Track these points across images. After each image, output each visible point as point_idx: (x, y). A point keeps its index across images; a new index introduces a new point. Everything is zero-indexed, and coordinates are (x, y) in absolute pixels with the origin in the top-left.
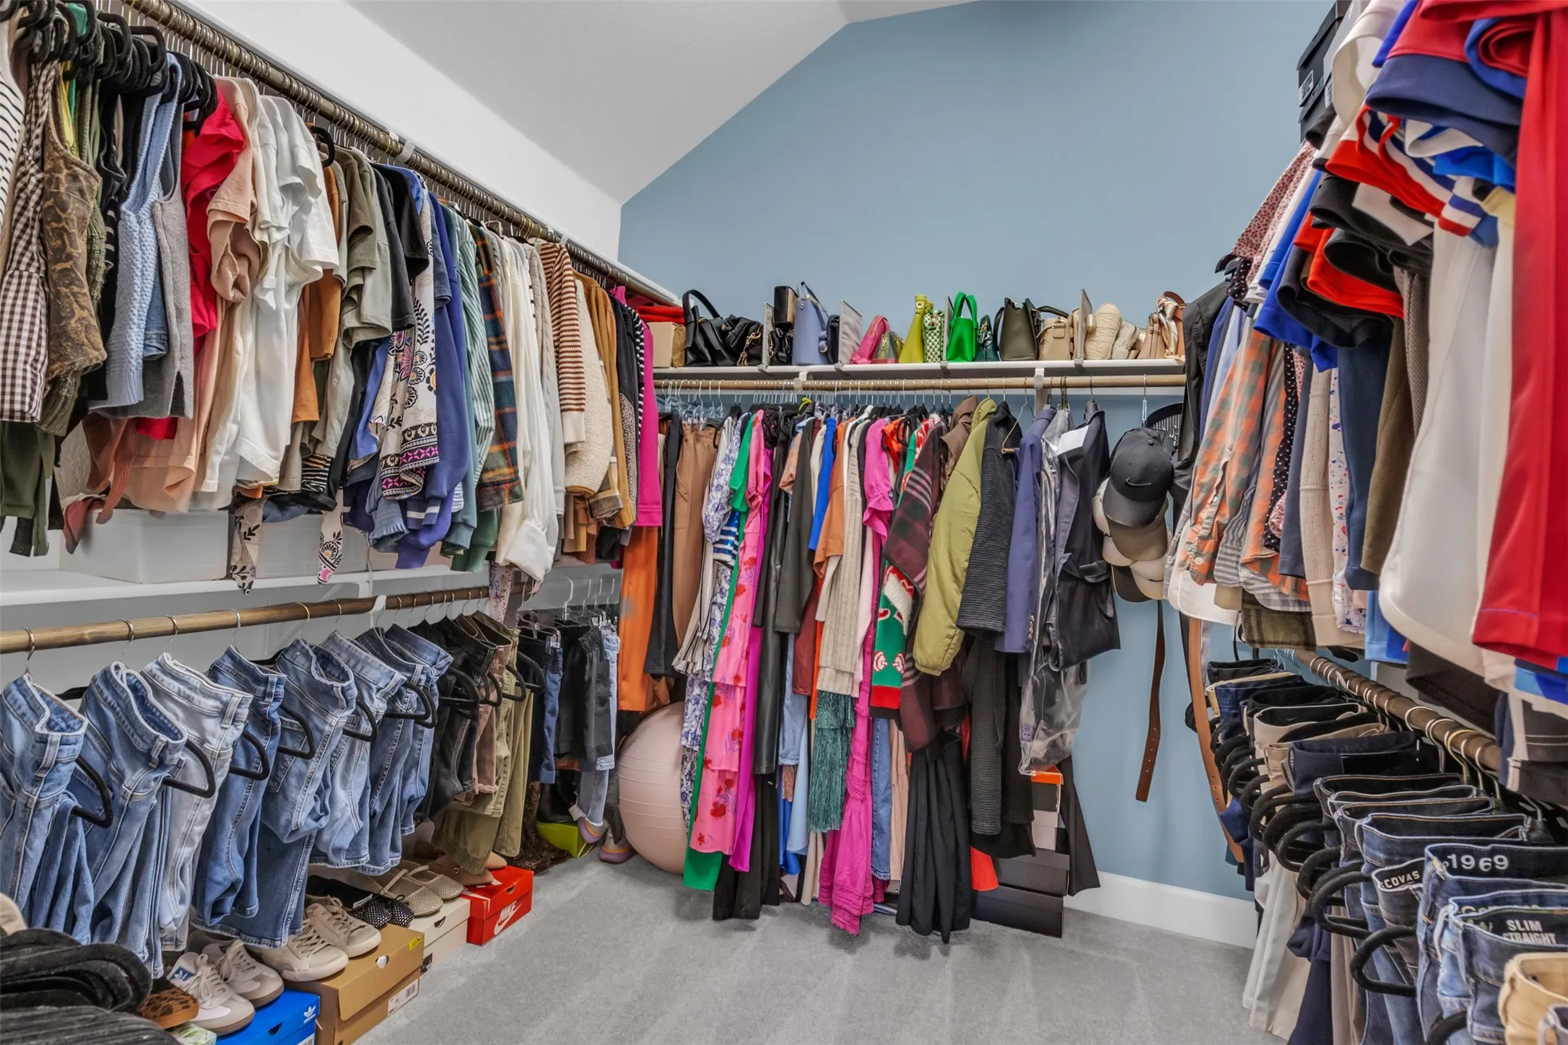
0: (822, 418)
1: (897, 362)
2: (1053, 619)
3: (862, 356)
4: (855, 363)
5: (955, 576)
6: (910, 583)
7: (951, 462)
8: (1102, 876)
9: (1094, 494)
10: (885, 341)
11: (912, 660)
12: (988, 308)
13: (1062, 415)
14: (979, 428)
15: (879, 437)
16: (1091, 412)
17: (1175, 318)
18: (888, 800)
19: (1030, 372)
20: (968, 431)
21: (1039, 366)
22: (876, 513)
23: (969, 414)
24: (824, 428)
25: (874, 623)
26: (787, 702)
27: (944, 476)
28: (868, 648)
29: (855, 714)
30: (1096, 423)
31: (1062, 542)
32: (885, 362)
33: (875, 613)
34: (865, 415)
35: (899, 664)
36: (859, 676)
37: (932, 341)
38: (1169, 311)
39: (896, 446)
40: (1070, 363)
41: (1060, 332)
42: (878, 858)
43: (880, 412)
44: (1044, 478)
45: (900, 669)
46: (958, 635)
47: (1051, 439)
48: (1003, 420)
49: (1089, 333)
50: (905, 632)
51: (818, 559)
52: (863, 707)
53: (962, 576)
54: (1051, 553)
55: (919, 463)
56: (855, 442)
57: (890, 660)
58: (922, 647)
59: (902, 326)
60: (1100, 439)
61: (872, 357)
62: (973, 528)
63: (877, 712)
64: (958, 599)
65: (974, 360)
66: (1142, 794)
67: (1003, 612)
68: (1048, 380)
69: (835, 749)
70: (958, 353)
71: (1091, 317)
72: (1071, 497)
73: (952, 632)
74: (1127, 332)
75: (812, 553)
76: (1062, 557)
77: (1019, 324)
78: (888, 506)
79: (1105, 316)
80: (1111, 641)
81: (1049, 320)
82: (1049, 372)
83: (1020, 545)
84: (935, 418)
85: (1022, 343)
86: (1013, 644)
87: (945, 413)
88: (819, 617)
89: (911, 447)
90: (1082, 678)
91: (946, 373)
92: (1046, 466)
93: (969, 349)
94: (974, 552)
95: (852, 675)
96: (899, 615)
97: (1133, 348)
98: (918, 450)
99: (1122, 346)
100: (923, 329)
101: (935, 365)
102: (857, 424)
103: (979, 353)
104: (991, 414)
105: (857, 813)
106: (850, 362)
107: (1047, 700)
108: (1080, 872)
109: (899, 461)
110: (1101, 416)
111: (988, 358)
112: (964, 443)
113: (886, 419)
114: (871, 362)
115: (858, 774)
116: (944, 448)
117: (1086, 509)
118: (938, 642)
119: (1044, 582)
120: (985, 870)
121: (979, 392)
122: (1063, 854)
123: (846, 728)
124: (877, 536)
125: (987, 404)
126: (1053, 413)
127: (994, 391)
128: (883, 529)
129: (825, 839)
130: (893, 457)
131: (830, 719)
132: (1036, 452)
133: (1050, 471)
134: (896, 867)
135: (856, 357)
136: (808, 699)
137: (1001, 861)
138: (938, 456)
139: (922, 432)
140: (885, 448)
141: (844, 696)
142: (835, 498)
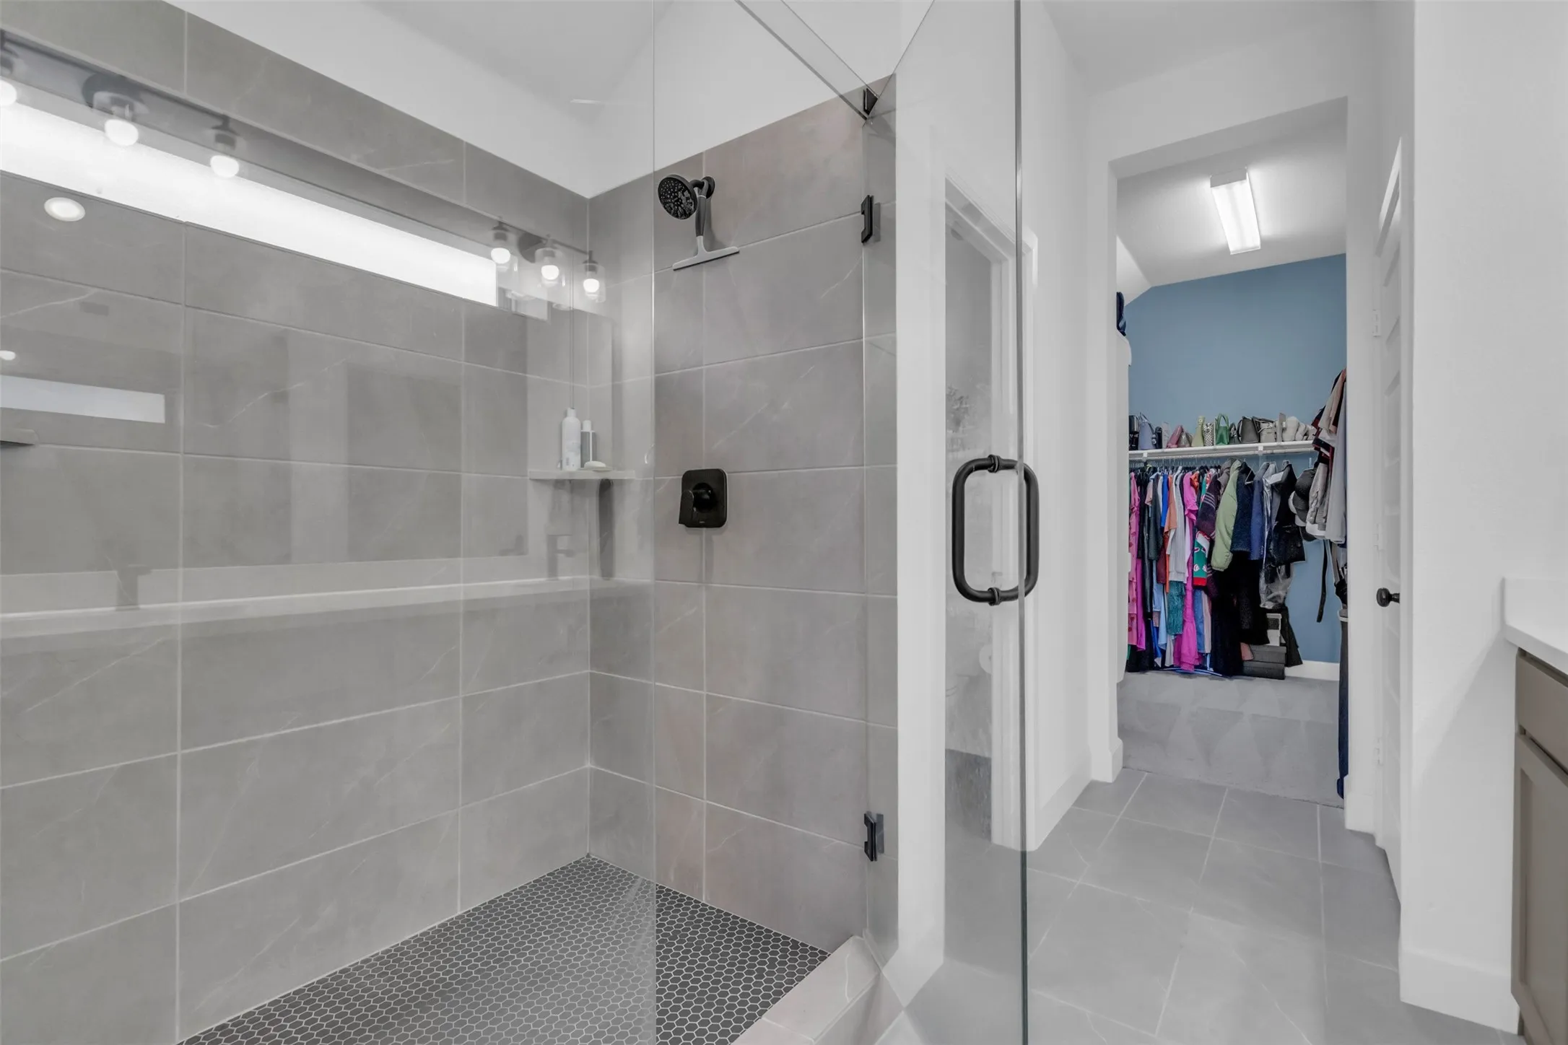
0: (1160, 474)
1: (1190, 446)
2: (1272, 547)
3: (1173, 444)
4: (1170, 448)
5: (1228, 533)
6: (1208, 536)
7: (1222, 489)
8: (1303, 661)
9: (1289, 498)
10: (1184, 437)
11: (1211, 566)
12: (1236, 420)
13: (1272, 466)
14: (1234, 474)
15: (1188, 481)
16: (1285, 465)
18: (1202, 622)
19: (1256, 448)
20: (1229, 475)
21: (1261, 446)
22: (1191, 511)
23: (1229, 468)
24: (1161, 478)
25: (1193, 554)
26: (1155, 587)
27: (1219, 494)
28: (1191, 564)
29: (1185, 589)
30: (1287, 470)
31: (1275, 515)
32: (1184, 446)
33: (1193, 550)
34: (1179, 471)
35: (1205, 568)
36: (1187, 575)
37: (1208, 437)
39: (1196, 484)
40: (1275, 444)
41: (1270, 430)
42: (1200, 645)
43: (1186, 469)
44: (1264, 492)
45: (1205, 570)
46: (1231, 555)
47: (1267, 477)
48: (1245, 470)
49: (1284, 430)
50: (1206, 556)
51: (1166, 530)
52: (1189, 587)
53: (1231, 533)
54: (1270, 521)
55: (1209, 490)
56: (1178, 483)
57: (1201, 567)
58: (1216, 561)
59: (1192, 430)
60: (1290, 475)
61: (1178, 443)
62: (1235, 514)
63: (1196, 588)
64: (1230, 542)
65: (1228, 444)
66: (1320, 619)
67: (1249, 544)
68: (1265, 452)
69: (1178, 603)
70: (1221, 441)
71: (1284, 423)
72: (1277, 501)
73: (1228, 554)
74: (1301, 429)
75: (1163, 529)
76: (1274, 523)
77: (1250, 426)
78: (1196, 508)
79: (1291, 422)
80: (1301, 557)
81: (1264, 426)
82: (1265, 448)
83: (1256, 520)
84: (1213, 471)
85: (1252, 435)
86: (1255, 557)
87: (1217, 468)
88: (1167, 553)
89: (1204, 483)
90: (1288, 574)
91: (1215, 450)
92: (1265, 488)
93: (1226, 440)
94: (1236, 523)
95: (1184, 573)
96: (1204, 550)
97: (1305, 435)
98: (1208, 485)
99: (1300, 435)
100: (1203, 431)
101: (1211, 447)
102: (1177, 476)
103: (1231, 440)
104: (1239, 468)
105: (1190, 627)
106: (1167, 447)
107: (1272, 578)
108: (1293, 658)
109: (1199, 490)
110: (1290, 466)
111: (1235, 443)
112: (1229, 479)
113: (1191, 473)
114: (1178, 447)
115: (1189, 611)
116: (1219, 483)
117: (1284, 504)
118: (1222, 559)
119: (1267, 533)
120: (1246, 652)
121: (1233, 459)
122: (1284, 649)
123: (1182, 596)
124: (1191, 520)
125: (1237, 464)
126: (1268, 466)
127: (1240, 458)
128: (1194, 517)
129: (1175, 639)
130: (1195, 488)
131: (1174, 592)
132: (1261, 483)
133: (1267, 491)
134: (1208, 648)
135: (1170, 444)
136: (1164, 585)
137: (1254, 648)
138: (1216, 487)
139: (1208, 477)
140: (1192, 484)
141: (1182, 582)
142: (1171, 506)
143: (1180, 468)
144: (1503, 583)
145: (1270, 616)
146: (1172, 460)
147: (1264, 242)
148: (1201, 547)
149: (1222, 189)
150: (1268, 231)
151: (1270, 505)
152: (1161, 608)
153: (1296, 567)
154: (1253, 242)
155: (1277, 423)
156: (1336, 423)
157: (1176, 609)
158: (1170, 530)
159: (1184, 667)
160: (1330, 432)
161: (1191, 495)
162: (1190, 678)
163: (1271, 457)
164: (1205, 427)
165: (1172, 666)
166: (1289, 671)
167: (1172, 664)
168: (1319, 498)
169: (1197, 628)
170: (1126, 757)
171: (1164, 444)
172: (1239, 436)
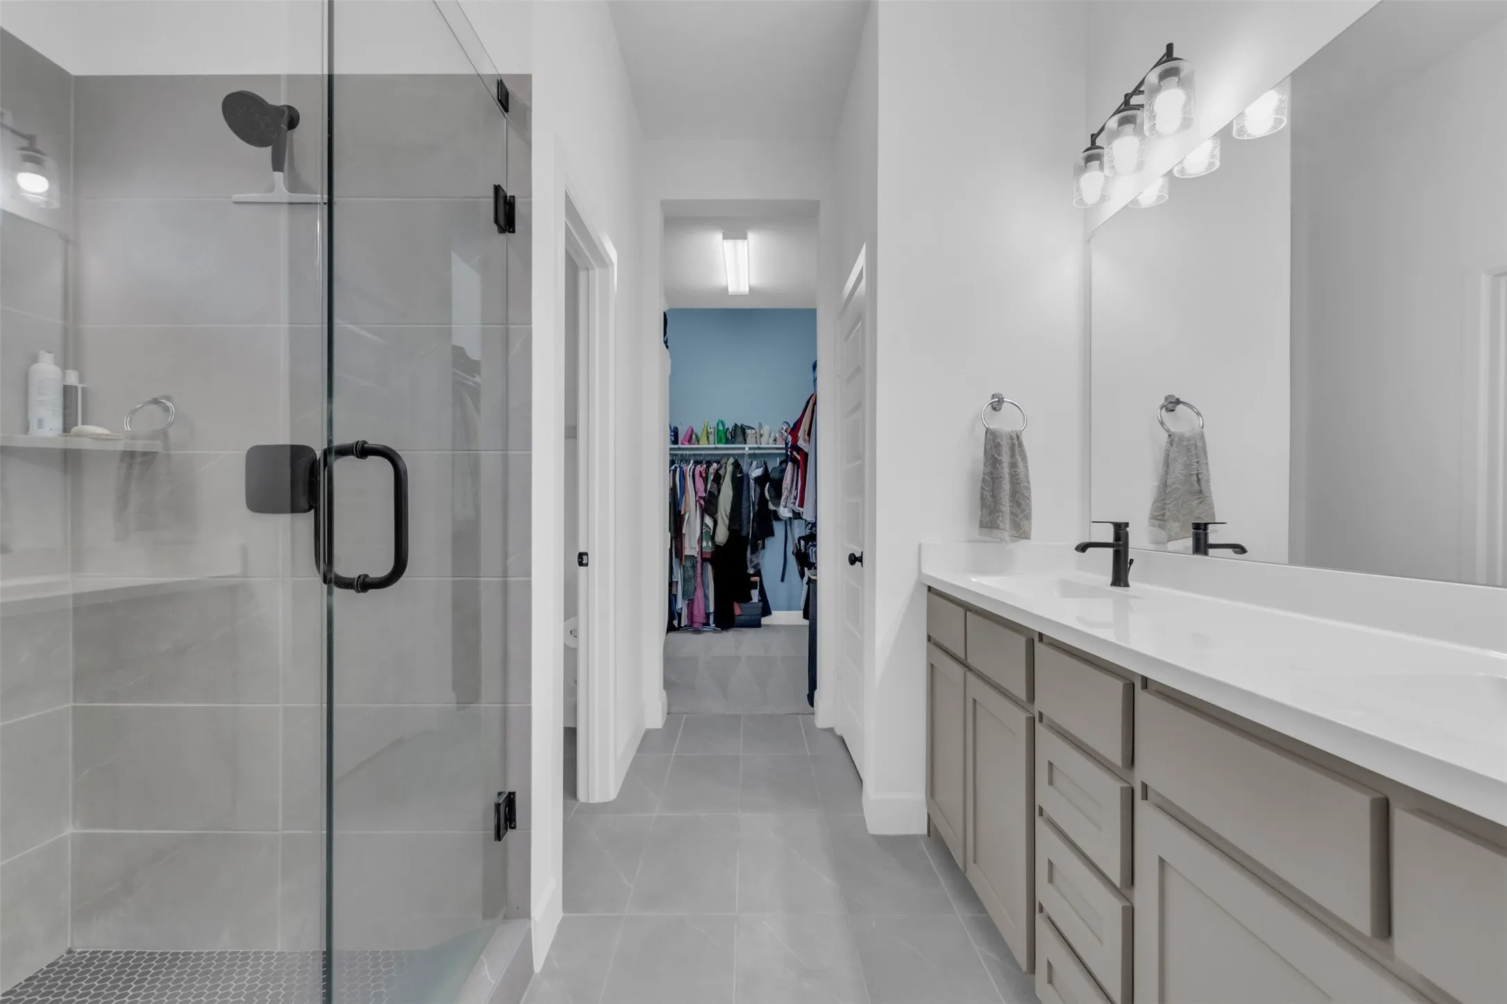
0: (677, 466)
1: (699, 444)
2: (754, 526)
3: (686, 442)
4: (684, 444)
5: (726, 515)
6: (713, 518)
7: (722, 480)
8: (773, 612)
9: (765, 488)
10: (694, 436)
11: (715, 542)
12: (730, 426)
13: (755, 463)
14: (730, 468)
15: (699, 472)
16: (763, 462)
17: (786, 431)
18: (708, 588)
19: (744, 449)
20: (726, 469)
21: (747, 447)
22: (700, 497)
23: (726, 463)
24: (678, 469)
25: (702, 533)
26: (674, 561)
27: (720, 484)
28: (701, 540)
29: (696, 562)
30: (764, 466)
31: (756, 503)
32: (694, 444)
33: (702, 529)
34: (691, 464)
35: (710, 544)
36: (698, 550)
37: (711, 438)
38: (784, 429)
39: (704, 475)
40: (756, 446)
41: (752, 435)
42: (707, 607)
43: (697, 463)
44: (750, 484)
45: (711, 546)
46: (728, 533)
47: (752, 471)
48: (737, 465)
49: (761, 435)
50: (711, 534)
51: (682, 513)
52: (699, 559)
53: (728, 515)
54: (753, 507)
55: (713, 481)
56: (691, 474)
57: (707, 543)
58: (718, 537)
59: (698, 430)
60: (766, 469)
61: (690, 441)
62: (731, 500)
63: (704, 560)
64: (727, 522)
65: (726, 443)
66: (782, 580)
67: (741, 525)
68: (749, 452)
69: (691, 572)
70: (720, 441)
71: (761, 430)
72: (758, 490)
73: (726, 532)
74: (773, 435)
75: (680, 511)
76: (757, 508)
77: (739, 431)
78: (704, 495)
79: (766, 430)
80: (772, 534)
81: (749, 431)
82: (750, 449)
83: (745, 504)
84: (715, 465)
85: (740, 438)
86: (744, 534)
87: (718, 462)
88: (683, 532)
89: (709, 475)
90: (764, 547)
91: (716, 449)
92: (751, 480)
93: (724, 440)
94: (731, 507)
95: (695, 548)
96: (710, 529)
97: (775, 440)
98: (712, 477)
99: (771, 440)
100: (707, 433)
101: (713, 446)
102: (690, 468)
103: (727, 441)
104: (733, 464)
105: (699, 593)
106: (682, 444)
107: (754, 551)
108: (766, 611)
109: (705, 480)
110: (765, 463)
111: (730, 444)
112: (726, 474)
113: (700, 466)
114: (690, 444)
115: (699, 580)
116: (720, 476)
117: (762, 493)
118: (722, 535)
119: (752, 515)
120: (737, 610)
121: (728, 456)
122: (761, 604)
123: (694, 567)
124: (701, 505)
125: (731, 460)
126: (752, 463)
127: (733, 455)
128: (703, 503)
129: (688, 604)
130: (703, 479)
131: (688, 564)
132: (748, 476)
133: (752, 482)
134: (712, 609)
135: (684, 442)
136: (681, 560)
137: (743, 605)
138: (718, 479)
139: (712, 470)
140: (701, 476)
141: (693, 556)
142: (686, 493)
143: (692, 461)
144: (920, 547)
145: (753, 579)
146: (686, 455)
147: (751, 289)
148: (707, 526)
149: (728, 245)
150: (755, 282)
151: (753, 494)
152: (678, 578)
153: (769, 542)
154: (744, 289)
155: (758, 430)
156: (809, 434)
157: (690, 578)
158: (685, 513)
159: (696, 625)
160: (805, 440)
161: (699, 482)
162: (700, 634)
163: (753, 456)
164: (709, 429)
165: (685, 626)
166: (765, 621)
167: (686, 624)
168: (789, 489)
169: (705, 592)
170: (669, 705)
171: (680, 442)
172: (732, 438)
